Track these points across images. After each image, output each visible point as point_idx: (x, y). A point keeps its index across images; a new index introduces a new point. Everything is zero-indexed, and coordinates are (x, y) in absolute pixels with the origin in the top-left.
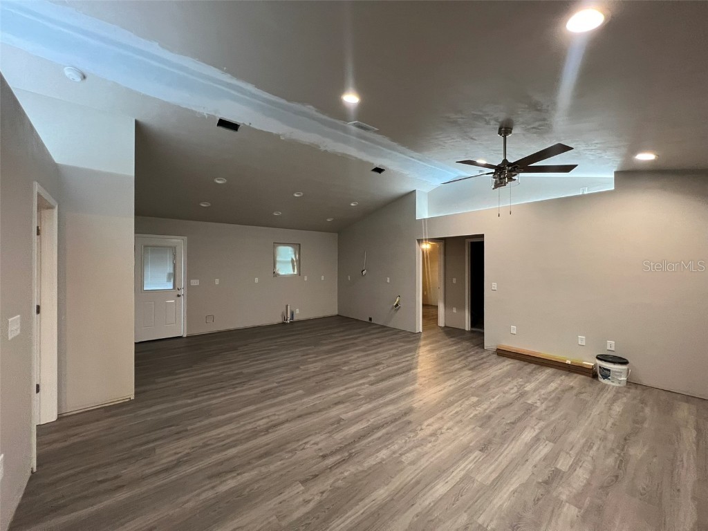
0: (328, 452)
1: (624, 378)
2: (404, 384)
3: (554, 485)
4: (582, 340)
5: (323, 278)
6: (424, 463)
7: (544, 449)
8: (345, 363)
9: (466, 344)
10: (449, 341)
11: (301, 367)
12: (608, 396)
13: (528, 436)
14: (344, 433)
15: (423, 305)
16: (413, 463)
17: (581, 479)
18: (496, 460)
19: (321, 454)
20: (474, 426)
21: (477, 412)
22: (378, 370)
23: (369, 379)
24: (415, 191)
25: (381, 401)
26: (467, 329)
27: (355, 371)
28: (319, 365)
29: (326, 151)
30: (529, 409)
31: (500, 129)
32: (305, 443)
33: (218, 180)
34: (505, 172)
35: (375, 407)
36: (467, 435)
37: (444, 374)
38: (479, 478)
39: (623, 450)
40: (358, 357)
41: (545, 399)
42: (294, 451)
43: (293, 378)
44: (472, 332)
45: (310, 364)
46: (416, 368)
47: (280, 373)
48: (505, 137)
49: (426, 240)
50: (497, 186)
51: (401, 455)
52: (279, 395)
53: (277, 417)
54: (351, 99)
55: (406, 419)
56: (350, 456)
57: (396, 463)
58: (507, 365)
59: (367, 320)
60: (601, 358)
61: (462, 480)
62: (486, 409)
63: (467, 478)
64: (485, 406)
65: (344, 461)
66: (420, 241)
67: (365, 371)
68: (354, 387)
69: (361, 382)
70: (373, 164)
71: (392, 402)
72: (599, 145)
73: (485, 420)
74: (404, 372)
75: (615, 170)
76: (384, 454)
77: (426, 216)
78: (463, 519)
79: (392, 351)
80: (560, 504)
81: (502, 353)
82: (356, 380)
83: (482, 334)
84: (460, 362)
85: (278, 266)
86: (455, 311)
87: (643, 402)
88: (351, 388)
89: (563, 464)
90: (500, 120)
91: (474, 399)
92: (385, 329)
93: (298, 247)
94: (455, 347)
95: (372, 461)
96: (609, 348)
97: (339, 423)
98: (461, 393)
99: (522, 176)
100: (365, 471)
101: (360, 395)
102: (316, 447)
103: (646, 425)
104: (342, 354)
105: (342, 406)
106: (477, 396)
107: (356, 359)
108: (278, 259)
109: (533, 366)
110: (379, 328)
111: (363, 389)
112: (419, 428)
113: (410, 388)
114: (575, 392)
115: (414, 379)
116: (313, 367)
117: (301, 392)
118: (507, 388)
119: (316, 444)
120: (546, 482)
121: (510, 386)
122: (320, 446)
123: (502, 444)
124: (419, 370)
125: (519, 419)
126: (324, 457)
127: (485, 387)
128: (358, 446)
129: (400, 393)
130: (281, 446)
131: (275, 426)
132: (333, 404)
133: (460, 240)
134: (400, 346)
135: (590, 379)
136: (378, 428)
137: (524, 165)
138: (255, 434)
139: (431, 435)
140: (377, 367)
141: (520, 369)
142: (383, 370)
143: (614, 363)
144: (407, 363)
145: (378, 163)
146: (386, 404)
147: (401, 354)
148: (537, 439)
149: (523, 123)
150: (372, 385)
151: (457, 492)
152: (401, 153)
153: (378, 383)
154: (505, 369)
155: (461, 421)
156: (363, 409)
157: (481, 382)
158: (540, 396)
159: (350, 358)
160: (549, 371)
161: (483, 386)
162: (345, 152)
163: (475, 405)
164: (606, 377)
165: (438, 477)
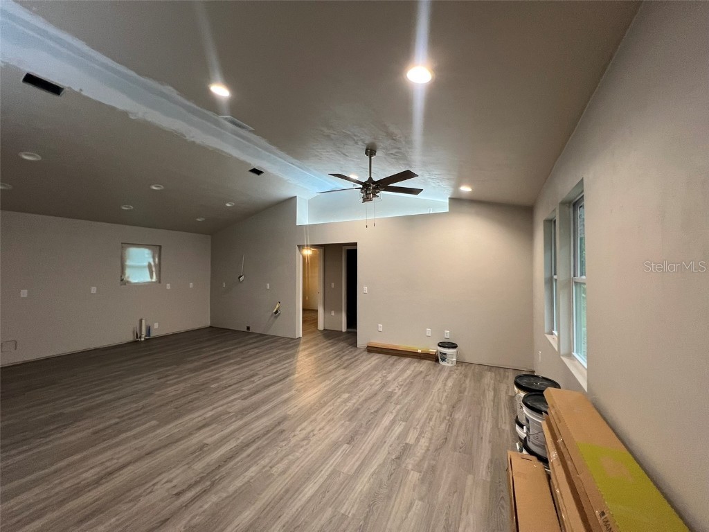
0: (184, 487)
1: (455, 359)
2: (280, 392)
3: (404, 457)
4: (429, 332)
5: (191, 285)
6: (294, 469)
7: (398, 429)
8: (215, 380)
9: (342, 344)
10: (327, 343)
11: (157, 393)
12: (445, 374)
13: (386, 421)
14: (206, 460)
15: (304, 310)
16: (284, 472)
17: (423, 448)
18: (360, 449)
19: (175, 493)
20: (343, 422)
21: (346, 408)
22: (253, 382)
23: (242, 393)
24: (295, 197)
25: (253, 415)
26: (344, 330)
27: (226, 388)
28: (182, 386)
29: (194, 142)
30: (389, 396)
31: (367, 150)
32: (154, 485)
33: (26, 155)
34: (371, 188)
35: (246, 422)
36: (337, 432)
37: (319, 377)
38: (346, 470)
39: (451, 416)
40: (232, 371)
41: (402, 385)
42: (137, 498)
43: (143, 407)
44: (348, 332)
45: (169, 387)
46: (293, 374)
47: (126, 404)
48: (370, 157)
49: (307, 246)
50: (365, 200)
51: (271, 468)
52: (120, 432)
53: (115, 461)
54: (220, 91)
55: (278, 429)
56: (213, 484)
57: (266, 477)
58: (376, 359)
59: (245, 330)
60: (442, 345)
61: (330, 476)
62: (355, 404)
63: (335, 472)
64: (354, 401)
65: (205, 492)
66: (301, 247)
67: (237, 386)
68: (222, 405)
69: (233, 397)
70: (250, 164)
71: (266, 413)
72: (437, 176)
73: (353, 415)
74: (281, 380)
75: (449, 196)
76: (253, 471)
77: (306, 222)
78: (329, 513)
79: (270, 360)
80: (408, 472)
81: (372, 350)
82: (227, 397)
83: (356, 334)
84: (336, 361)
85: (128, 272)
86: (333, 314)
87: (466, 376)
88: (219, 407)
89: (411, 439)
90: (367, 142)
91: (346, 395)
92: (264, 337)
93: (158, 250)
94: (331, 349)
95: (238, 483)
96: (446, 337)
97: (202, 449)
98: (334, 392)
99: (383, 194)
100: (231, 496)
101: (229, 413)
102: (169, 485)
103: (466, 393)
104: (212, 370)
105: (207, 429)
106: (349, 392)
107: (228, 373)
108: (128, 263)
109: (395, 358)
110: (257, 337)
111: (234, 405)
112: (292, 434)
113: (286, 396)
114: (423, 375)
115: (290, 387)
116: (171, 391)
117: (154, 423)
118: (373, 381)
119: (169, 481)
120: (398, 458)
121: (376, 378)
122: (174, 483)
123: (366, 433)
124: (296, 376)
125: (382, 407)
126: (178, 494)
127: (355, 383)
128: (224, 470)
129: (276, 402)
130: (119, 496)
131: (110, 474)
132: (196, 430)
133: (338, 247)
134: (280, 354)
135: (434, 362)
136: (248, 445)
137: (385, 184)
138: (78, 491)
139: (303, 440)
140: (252, 379)
141: (385, 361)
142: (258, 381)
143: (449, 348)
144: (284, 371)
145: (257, 164)
146: (259, 418)
147: (279, 362)
148: (393, 422)
149: (384, 149)
150: (245, 399)
151: (323, 490)
152: (280, 157)
153: (251, 396)
154: (373, 363)
155: (333, 419)
156: (232, 427)
157: (352, 378)
158: (398, 383)
159: (221, 374)
160: (407, 360)
161: (353, 382)
162: (218, 147)
163: (346, 401)
164: (443, 360)
165: (308, 479)
